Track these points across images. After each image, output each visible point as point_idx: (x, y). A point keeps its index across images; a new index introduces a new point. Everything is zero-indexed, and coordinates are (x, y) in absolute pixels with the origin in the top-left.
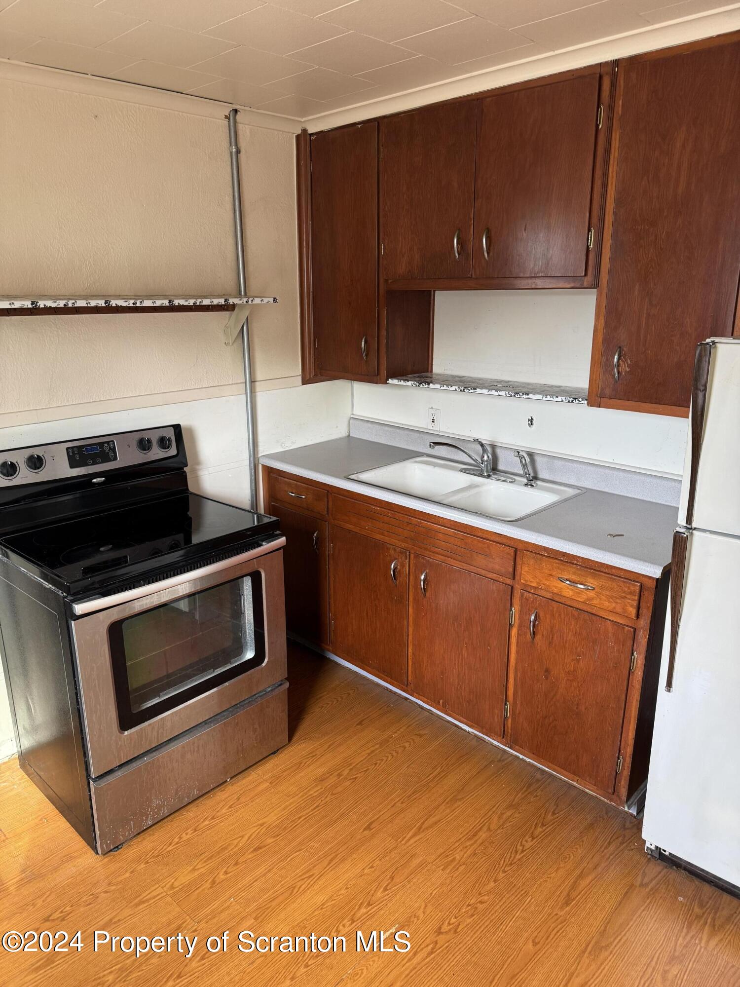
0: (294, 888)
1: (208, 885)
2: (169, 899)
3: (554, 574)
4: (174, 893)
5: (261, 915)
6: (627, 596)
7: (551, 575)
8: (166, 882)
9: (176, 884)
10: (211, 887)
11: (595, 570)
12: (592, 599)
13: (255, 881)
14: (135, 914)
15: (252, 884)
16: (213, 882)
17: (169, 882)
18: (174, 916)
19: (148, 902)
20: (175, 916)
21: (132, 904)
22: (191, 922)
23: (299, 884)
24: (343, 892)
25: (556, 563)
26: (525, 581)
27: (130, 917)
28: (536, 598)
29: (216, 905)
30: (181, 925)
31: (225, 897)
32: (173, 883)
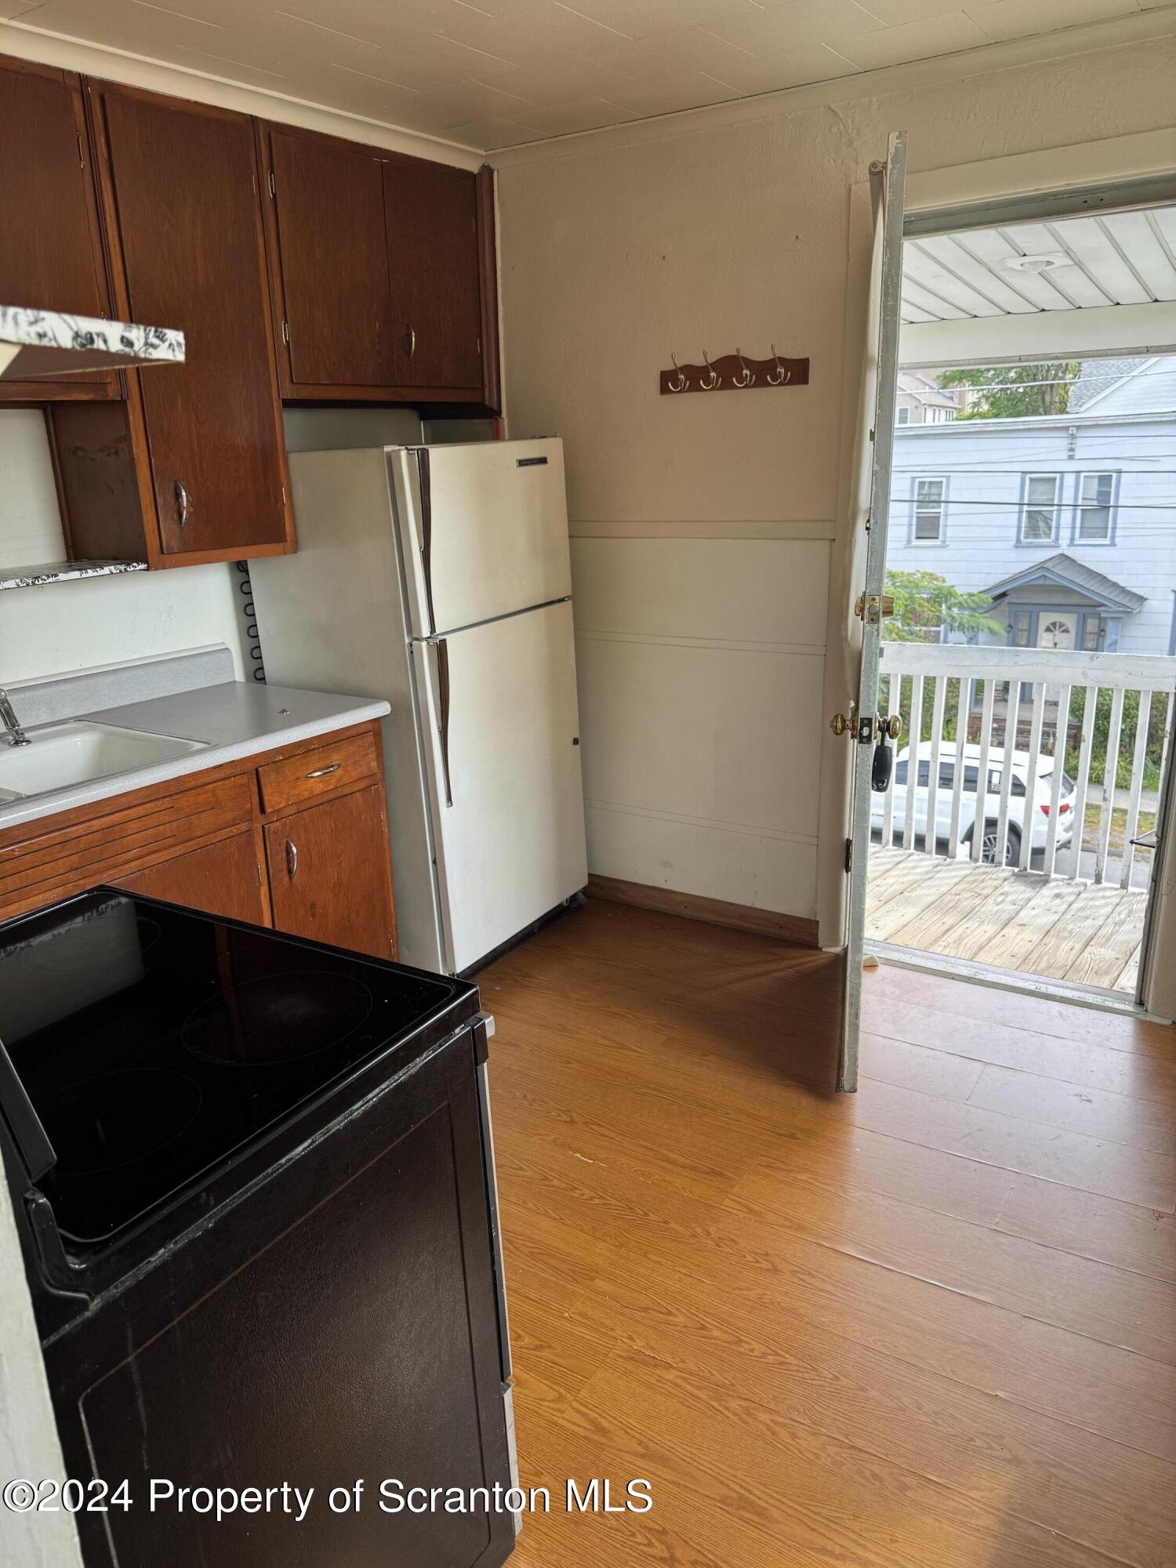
0: (532, 1253)
1: (546, 1353)
2: (583, 1394)
3: (299, 775)
4: (569, 1391)
5: (587, 1275)
6: (369, 752)
7: (297, 779)
8: (551, 1411)
9: (551, 1395)
10: (549, 1347)
11: (335, 743)
12: (341, 777)
13: (530, 1299)
14: (623, 1426)
15: (534, 1300)
16: (538, 1348)
17: (549, 1408)
18: (612, 1374)
19: (596, 1419)
20: (612, 1371)
21: (603, 1440)
22: (618, 1348)
23: (526, 1250)
24: (530, 1205)
25: (298, 761)
26: (272, 807)
27: (631, 1432)
28: (285, 822)
29: (581, 1330)
30: (625, 1359)
31: (566, 1324)
32: (550, 1401)
